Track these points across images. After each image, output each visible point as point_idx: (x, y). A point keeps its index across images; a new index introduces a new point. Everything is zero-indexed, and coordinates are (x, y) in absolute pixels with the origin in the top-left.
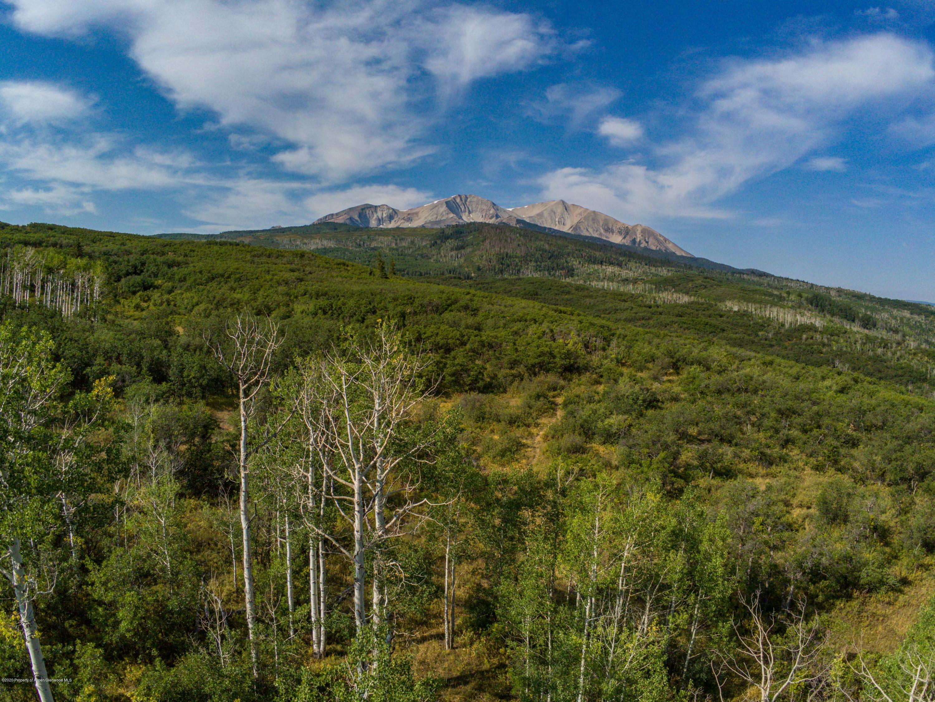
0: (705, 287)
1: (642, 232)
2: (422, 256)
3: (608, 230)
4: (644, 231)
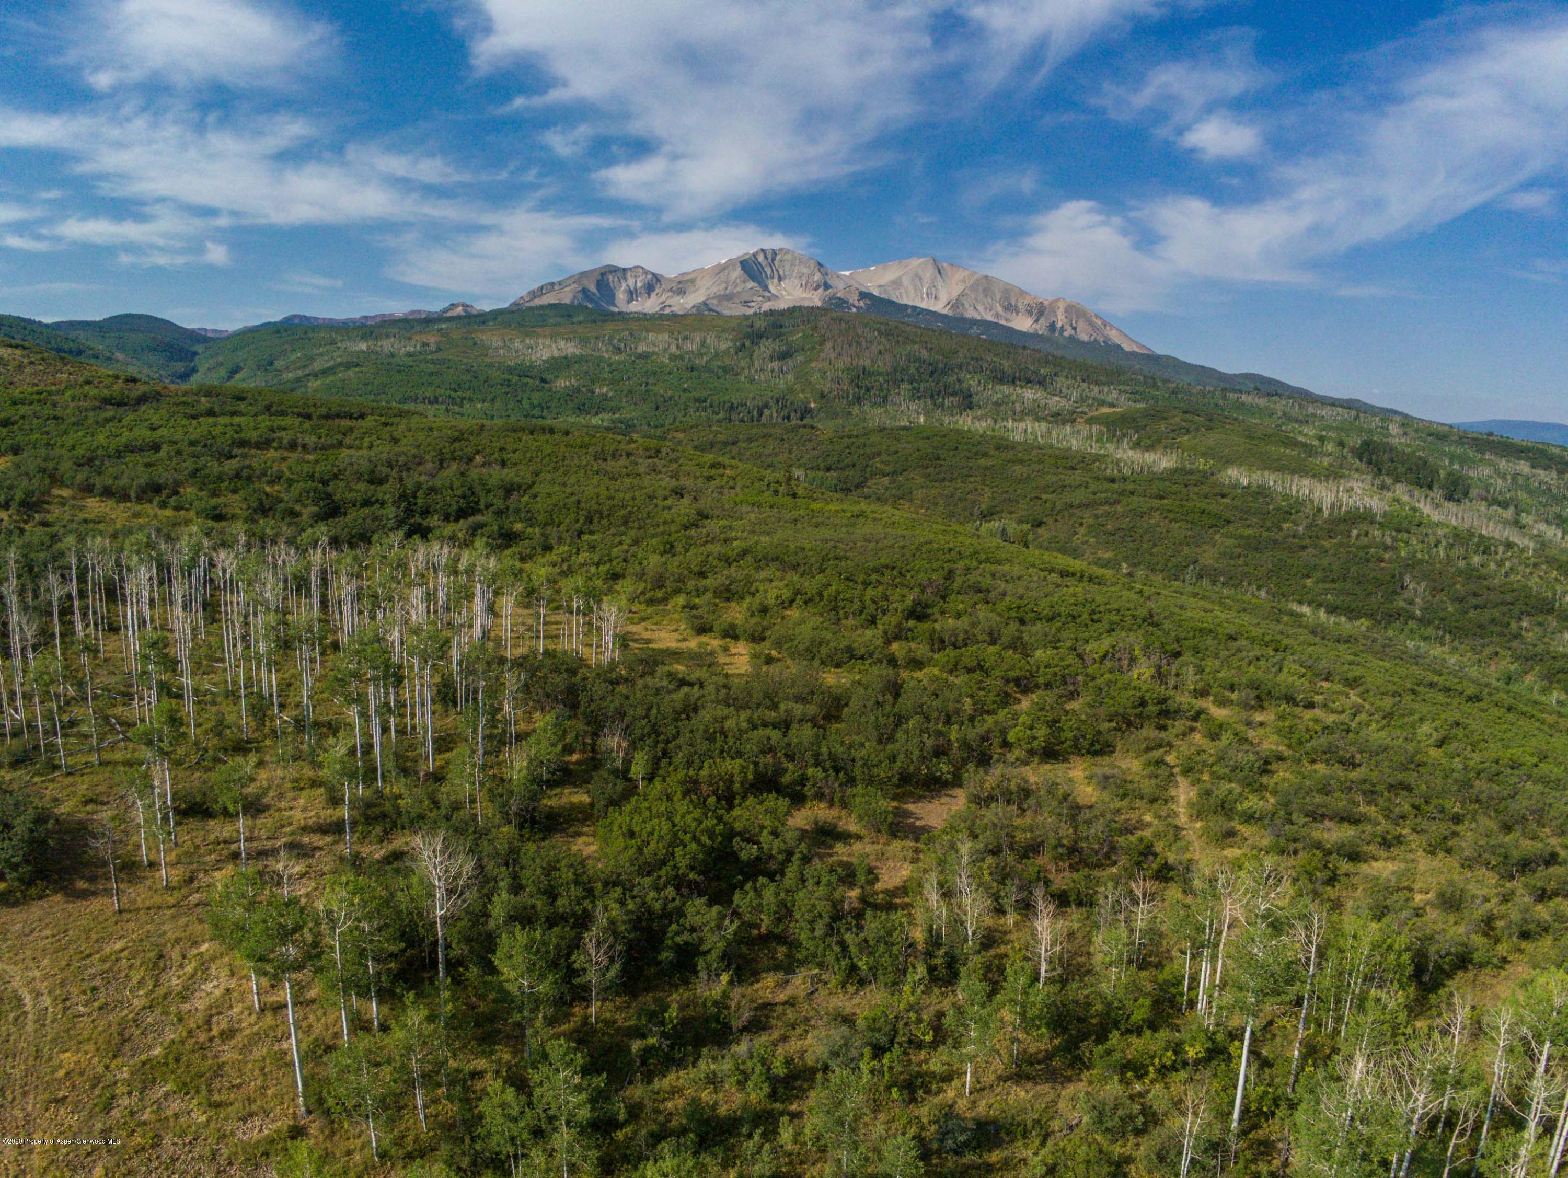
0: (1188, 431)
1: (1066, 311)
2: (725, 369)
3: (1010, 308)
4: (1069, 309)
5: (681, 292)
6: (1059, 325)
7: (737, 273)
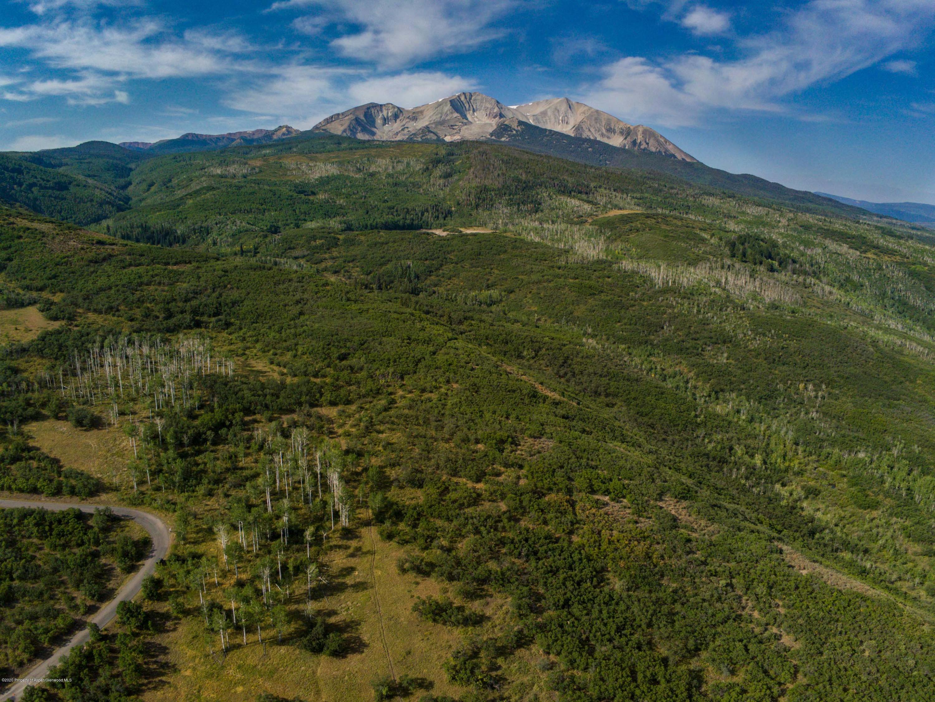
1: (643, 133)
3: (610, 130)
4: (645, 132)
5: (415, 119)
6: (639, 141)
7: (448, 107)
